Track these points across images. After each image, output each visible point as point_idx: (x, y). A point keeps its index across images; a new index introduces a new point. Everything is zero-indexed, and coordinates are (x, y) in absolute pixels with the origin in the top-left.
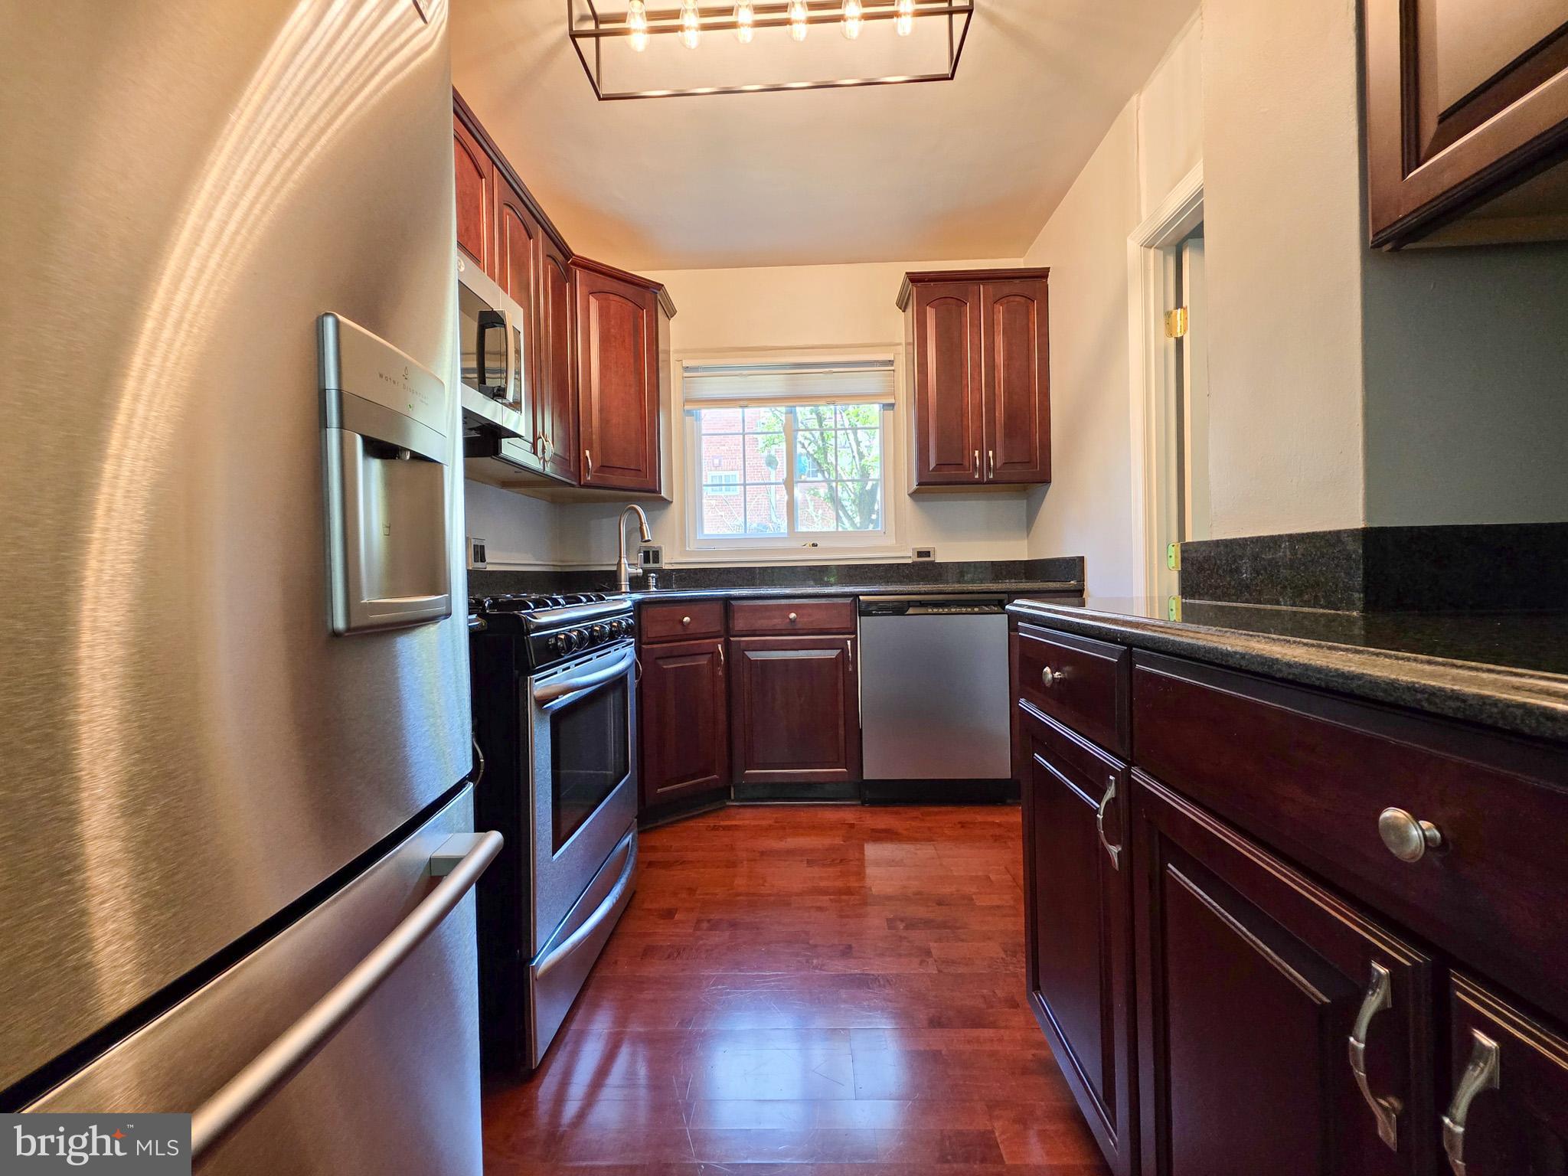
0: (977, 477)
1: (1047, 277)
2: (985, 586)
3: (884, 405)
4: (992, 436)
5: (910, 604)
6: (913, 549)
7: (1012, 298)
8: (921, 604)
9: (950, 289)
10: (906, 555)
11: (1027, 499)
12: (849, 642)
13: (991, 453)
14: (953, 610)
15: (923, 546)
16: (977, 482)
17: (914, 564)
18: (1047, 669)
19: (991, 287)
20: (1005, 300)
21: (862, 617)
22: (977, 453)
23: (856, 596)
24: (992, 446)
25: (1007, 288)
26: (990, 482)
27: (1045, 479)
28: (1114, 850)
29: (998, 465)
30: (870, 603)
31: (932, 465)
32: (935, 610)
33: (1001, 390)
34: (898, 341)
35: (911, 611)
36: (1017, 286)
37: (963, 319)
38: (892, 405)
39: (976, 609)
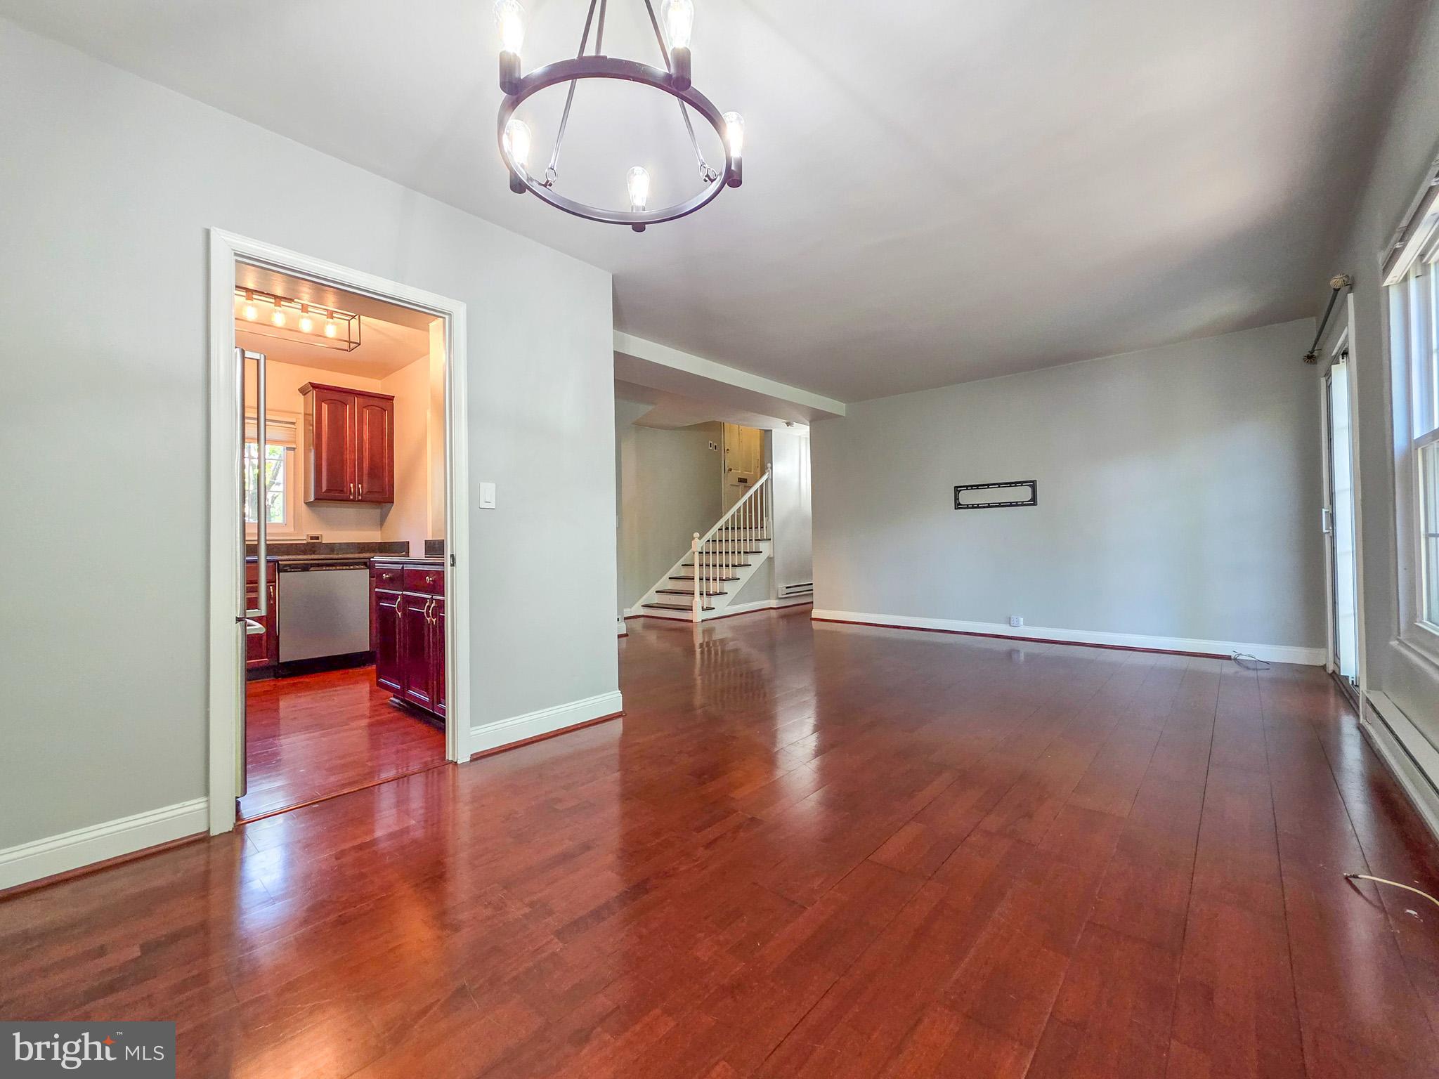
0: (352, 497)
1: (393, 400)
2: (357, 556)
3: (287, 448)
4: (361, 476)
5: (312, 565)
6: (308, 535)
7: (374, 407)
8: (318, 565)
9: (337, 396)
10: (302, 537)
11: (381, 509)
12: (271, 587)
13: (360, 486)
14: (338, 568)
15: (314, 533)
16: (353, 500)
17: (308, 543)
18: (384, 575)
19: (361, 400)
20: (370, 407)
21: (281, 574)
22: (352, 485)
23: (278, 561)
24: (361, 482)
25: (372, 401)
26: (359, 501)
27: (391, 501)
28: (400, 614)
29: (365, 492)
30: (286, 565)
31: (324, 489)
32: (328, 568)
33: (366, 454)
34: (299, 412)
35: (312, 569)
36: (376, 402)
37: (345, 413)
38: (294, 449)
39: (352, 567)
